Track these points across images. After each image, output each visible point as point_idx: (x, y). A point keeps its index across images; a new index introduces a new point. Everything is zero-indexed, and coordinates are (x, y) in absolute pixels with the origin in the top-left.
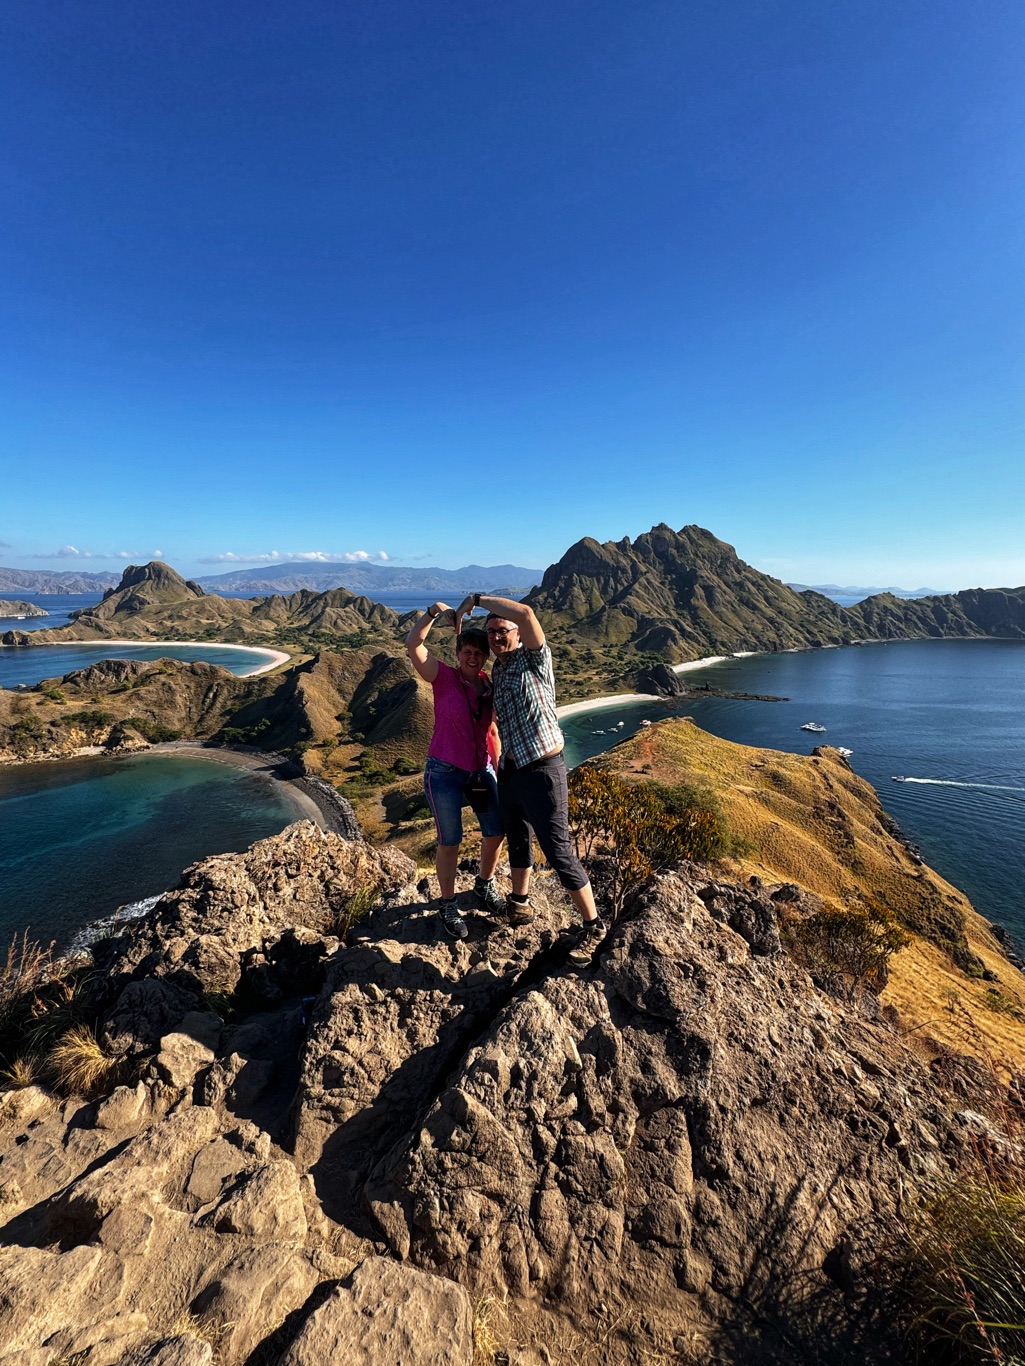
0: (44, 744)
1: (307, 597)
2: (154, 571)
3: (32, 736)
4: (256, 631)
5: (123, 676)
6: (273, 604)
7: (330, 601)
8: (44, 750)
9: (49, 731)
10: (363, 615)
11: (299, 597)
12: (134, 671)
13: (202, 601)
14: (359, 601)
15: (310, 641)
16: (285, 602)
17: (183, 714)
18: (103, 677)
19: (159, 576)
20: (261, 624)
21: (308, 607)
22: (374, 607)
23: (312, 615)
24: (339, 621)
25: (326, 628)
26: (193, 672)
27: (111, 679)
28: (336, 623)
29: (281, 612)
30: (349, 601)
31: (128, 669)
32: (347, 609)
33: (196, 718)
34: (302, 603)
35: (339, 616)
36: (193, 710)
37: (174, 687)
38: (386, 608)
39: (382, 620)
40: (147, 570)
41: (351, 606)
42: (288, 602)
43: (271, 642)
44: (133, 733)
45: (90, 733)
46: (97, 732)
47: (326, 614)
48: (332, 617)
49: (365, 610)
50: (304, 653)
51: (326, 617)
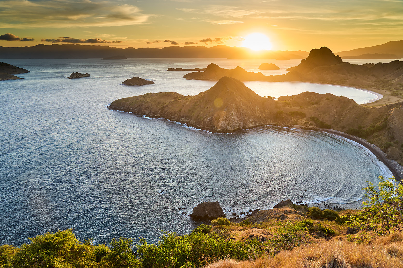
1: (398, 64)
3: (280, 118)
5: (312, 99)
11: (392, 64)
12: (316, 97)
17: (333, 118)
20: (368, 78)
21: (397, 69)
27: (307, 100)
31: (314, 96)
33: (338, 121)
36: (337, 117)
37: (331, 106)
40: (320, 50)
42: (385, 67)
43: (373, 88)
44: (313, 123)
45: (298, 120)
46: (300, 120)
50: (391, 95)
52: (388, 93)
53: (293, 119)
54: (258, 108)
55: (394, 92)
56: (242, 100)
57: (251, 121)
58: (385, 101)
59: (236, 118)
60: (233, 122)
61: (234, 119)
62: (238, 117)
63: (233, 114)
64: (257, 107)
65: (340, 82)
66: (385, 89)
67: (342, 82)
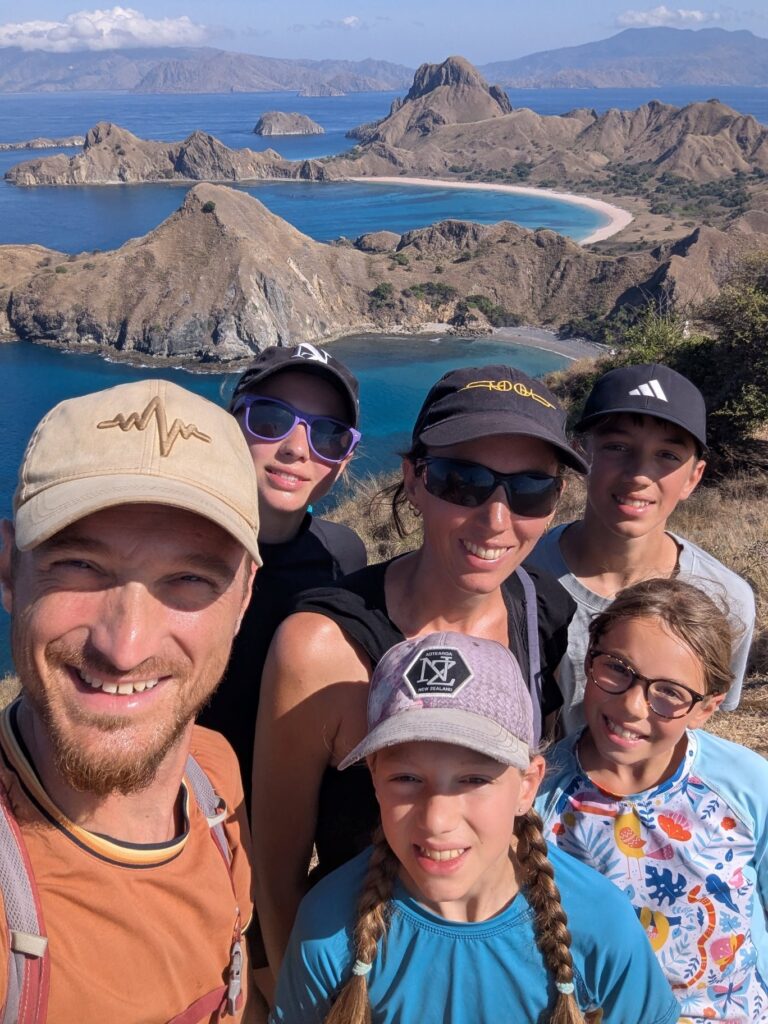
0: (397, 315)
1: (658, 112)
2: (452, 72)
3: (387, 305)
4: (581, 170)
5: (464, 242)
6: (606, 126)
7: (692, 122)
8: (397, 321)
9: (401, 302)
10: (744, 148)
11: (645, 113)
12: (475, 237)
13: (511, 122)
14: (740, 124)
15: (657, 190)
16: (624, 121)
17: (526, 295)
18: (444, 241)
19: (457, 80)
20: (587, 158)
21: (657, 129)
22: (764, 133)
23: (662, 146)
24: (705, 157)
26: (539, 243)
27: (452, 243)
28: (698, 162)
29: (616, 138)
30: (725, 122)
31: (469, 234)
32: (719, 137)
33: (539, 302)
34: (649, 125)
35: (706, 151)
36: (537, 292)
37: (517, 260)
40: (444, 70)
41: (726, 131)
42: (628, 122)
44: (477, 312)
45: (435, 307)
46: (442, 307)
47: (686, 145)
48: (694, 151)
49: (747, 140)
50: (651, 211)
51: (684, 151)
52: (643, 204)
53: (421, 306)
54: (321, 281)
55: (657, 200)
56: (270, 257)
57: (308, 321)
58: (638, 231)
59: (265, 318)
60: (261, 330)
61: (263, 323)
62: (271, 315)
63: (257, 305)
64: (315, 277)
65: (514, 175)
66: (632, 191)
67: (520, 175)
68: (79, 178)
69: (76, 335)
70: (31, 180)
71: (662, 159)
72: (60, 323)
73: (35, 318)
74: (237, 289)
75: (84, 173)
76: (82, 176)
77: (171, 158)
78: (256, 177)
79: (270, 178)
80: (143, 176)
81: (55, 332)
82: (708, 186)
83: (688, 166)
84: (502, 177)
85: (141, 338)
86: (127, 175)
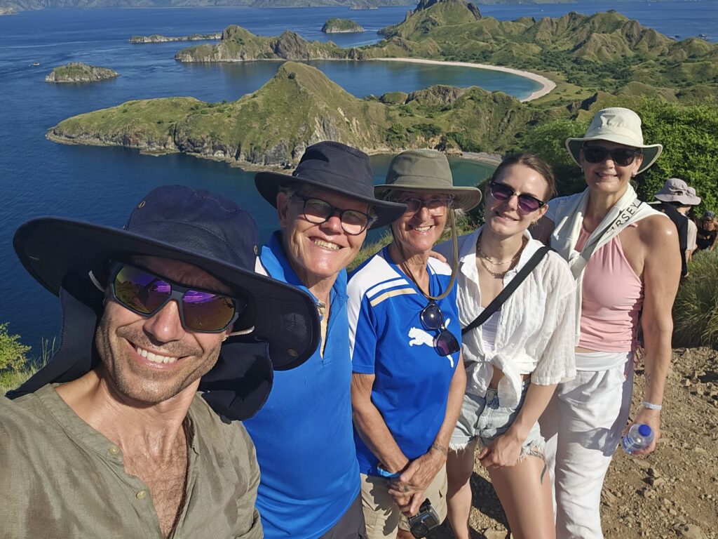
0: (403, 143)
1: (575, 19)
3: (398, 137)
4: (524, 55)
5: (447, 98)
6: (541, 27)
7: (597, 25)
8: (402, 147)
9: (406, 135)
10: (631, 41)
11: (566, 20)
12: (455, 96)
13: (480, 24)
14: (628, 26)
15: (572, 68)
16: (552, 24)
17: (485, 133)
18: (435, 98)
20: (528, 48)
21: (574, 30)
22: (644, 31)
23: (577, 40)
24: (604, 48)
25: (589, 54)
26: (495, 100)
27: (440, 100)
28: (600, 51)
29: (547, 35)
30: (618, 25)
31: (451, 94)
32: (614, 34)
33: (493, 137)
34: (568, 27)
35: (605, 43)
36: (492, 130)
37: (480, 110)
38: (658, 34)
39: (651, 47)
41: (619, 31)
42: (555, 25)
43: (537, 67)
44: (453, 143)
45: (427, 139)
46: (432, 139)
47: (592, 39)
48: (597, 43)
49: (632, 36)
50: (568, 82)
51: (591, 43)
52: (562, 77)
53: (418, 139)
54: (357, 122)
55: (571, 74)
56: (327, 107)
58: (559, 94)
63: (318, 136)
64: (354, 119)
65: (481, 57)
66: (556, 69)
67: (485, 58)
68: (218, 58)
69: (212, 151)
70: (189, 59)
71: (576, 48)
72: (203, 144)
73: (189, 140)
74: (306, 125)
75: (220, 55)
76: (219, 57)
77: (271, 47)
78: (322, 58)
79: (330, 59)
80: (254, 57)
81: (200, 148)
82: (605, 66)
83: (592, 53)
84: (473, 59)
85: (249, 153)
86: (245, 56)
